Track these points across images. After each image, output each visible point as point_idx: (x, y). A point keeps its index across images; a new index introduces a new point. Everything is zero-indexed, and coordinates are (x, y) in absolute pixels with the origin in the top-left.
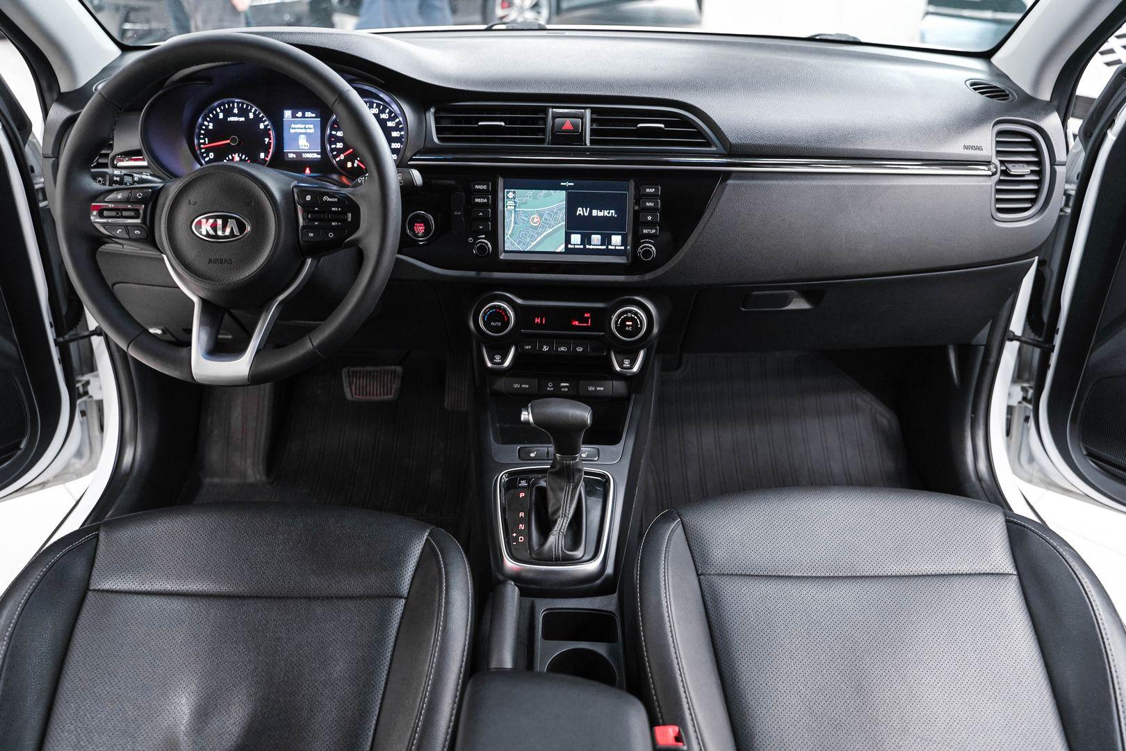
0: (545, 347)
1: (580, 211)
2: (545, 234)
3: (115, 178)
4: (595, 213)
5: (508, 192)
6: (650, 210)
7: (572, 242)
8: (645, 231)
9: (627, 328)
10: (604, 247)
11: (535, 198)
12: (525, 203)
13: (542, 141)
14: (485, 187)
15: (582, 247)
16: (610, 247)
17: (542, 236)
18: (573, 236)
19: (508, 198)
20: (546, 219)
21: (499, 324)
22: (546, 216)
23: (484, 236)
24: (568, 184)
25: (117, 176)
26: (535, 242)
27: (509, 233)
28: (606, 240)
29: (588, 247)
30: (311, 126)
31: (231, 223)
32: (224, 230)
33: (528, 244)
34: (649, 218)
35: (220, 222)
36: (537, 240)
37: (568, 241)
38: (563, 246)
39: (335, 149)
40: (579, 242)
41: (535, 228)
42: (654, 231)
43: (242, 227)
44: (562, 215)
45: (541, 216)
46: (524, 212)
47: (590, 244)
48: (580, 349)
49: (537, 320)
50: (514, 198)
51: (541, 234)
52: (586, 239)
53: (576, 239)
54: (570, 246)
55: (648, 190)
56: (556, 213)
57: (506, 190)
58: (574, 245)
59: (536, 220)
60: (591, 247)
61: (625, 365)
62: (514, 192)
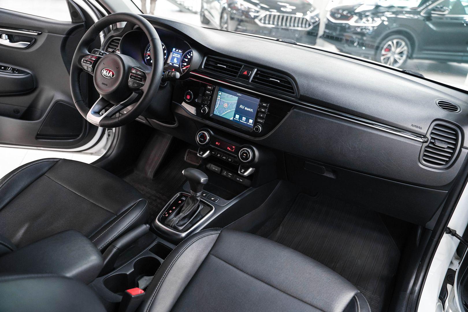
0: (219, 155)
1: (241, 106)
2: (228, 111)
3: (101, 53)
4: (246, 108)
5: (219, 92)
6: (263, 112)
7: (236, 117)
8: (259, 120)
9: (243, 156)
10: (246, 123)
11: (227, 97)
12: (224, 98)
13: (235, 76)
14: (211, 88)
15: (239, 120)
16: (248, 123)
17: (227, 112)
18: (237, 115)
19: (219, 94)
20: (229, 106)
21: (203, 140)
22: (229, 105)
23: (206, 106)
24: (239, 95)
25: (102, 53)
26: (224, 114)
27: (216, 107)
28: (247, 120)
29: (240, 121)
30: (179, 55)
31: (111, 73)
32: (109, 74)
33: (221, 114)
34: (262, 115)
35: (108, 71)
36: (225, 113)
37: (234, 117)
38: (233, 118)
39: (184, 65)
40: (238, 118)
41: (225, 108)
42: (262, 121)
43: (113, 75)
44: (235, 106)
45: (228, 104)
46: (223, 101)
47: (242, 120)
48: (230, 160)
49: (217, 143)
50: (221, 95)
51: (226, 111)
52: (241, 118)
53: (237, 116)
54: (235, 119)
55: (264, 104)
56: (233, 105)
57: (219, 91)
58: (236, 119)
59: (226, 105)
60: (242, 121)
61: (241, 171)
62: (221, 93)
